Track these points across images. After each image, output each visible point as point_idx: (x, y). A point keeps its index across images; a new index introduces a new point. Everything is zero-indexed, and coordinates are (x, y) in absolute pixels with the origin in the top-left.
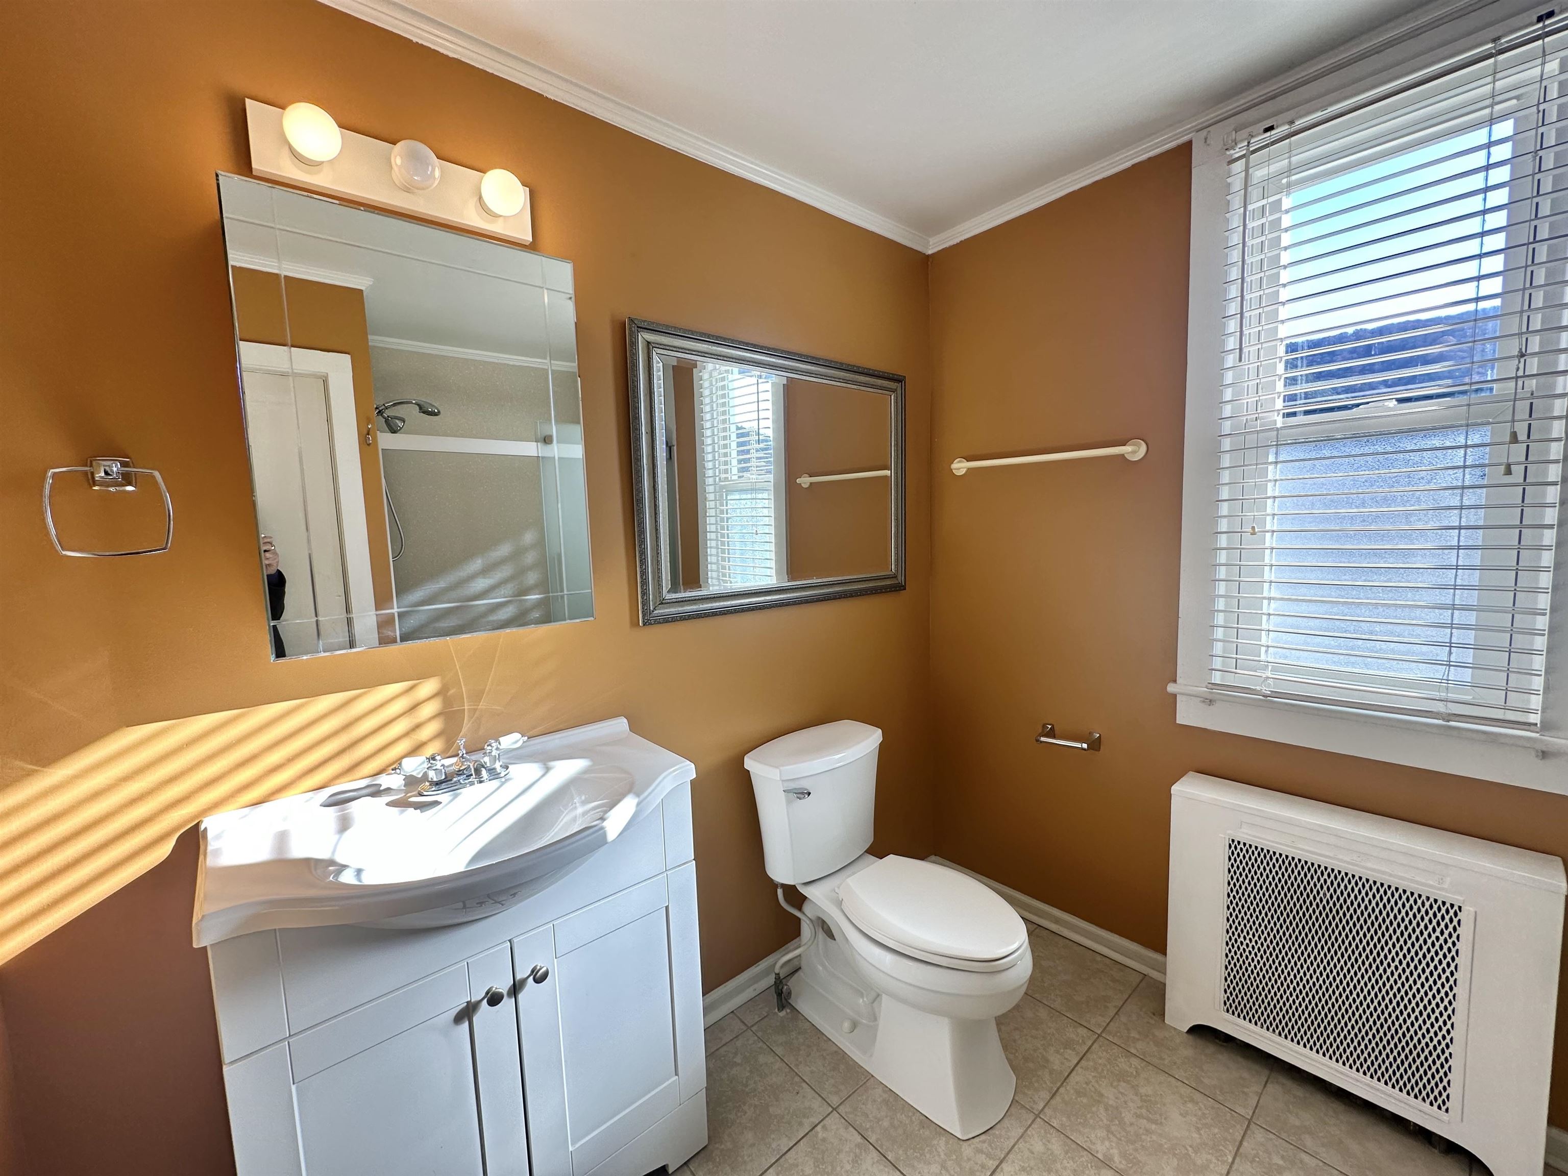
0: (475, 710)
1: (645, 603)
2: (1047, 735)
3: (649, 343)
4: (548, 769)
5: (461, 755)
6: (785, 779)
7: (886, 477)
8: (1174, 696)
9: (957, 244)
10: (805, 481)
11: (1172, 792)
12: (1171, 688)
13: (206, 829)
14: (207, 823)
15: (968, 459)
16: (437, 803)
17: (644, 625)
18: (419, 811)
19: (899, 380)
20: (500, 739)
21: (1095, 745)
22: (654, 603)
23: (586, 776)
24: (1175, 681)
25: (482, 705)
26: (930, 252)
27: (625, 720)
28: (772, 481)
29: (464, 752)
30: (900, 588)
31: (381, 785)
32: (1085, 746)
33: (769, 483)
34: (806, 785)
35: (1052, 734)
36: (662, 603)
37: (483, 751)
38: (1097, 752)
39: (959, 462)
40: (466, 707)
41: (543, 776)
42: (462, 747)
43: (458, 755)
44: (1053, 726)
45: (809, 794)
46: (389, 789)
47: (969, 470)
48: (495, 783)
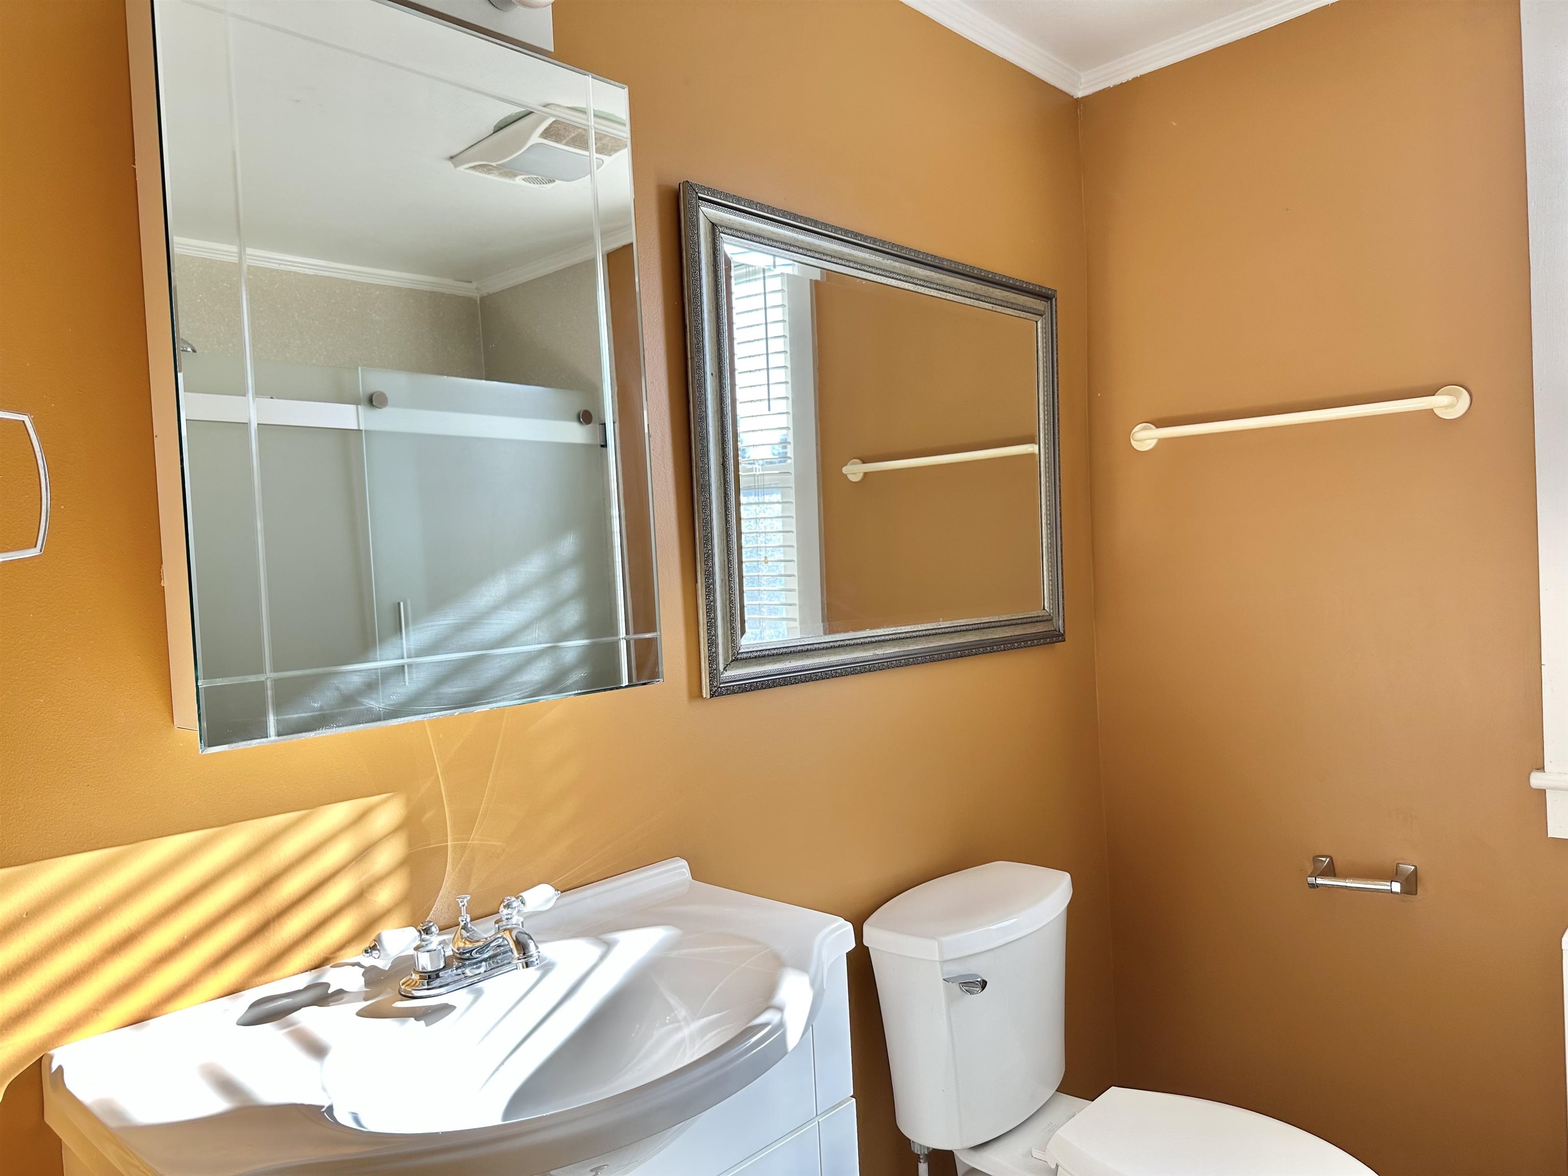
0: (464, 848)
1: (713, 659)
2: (1324, 874)
3: (714, 225)
4: (609, 946)
5: (462, 924)
6: (948, 957)
7: (1031, 455)
8: (1542, 793)
9: (1128, 82)
10: (854, 471)
11: (1563, 947)
12: (1537, 780)
13: (60, 1068)
14: (60, 1057)
15: (1160, 423)
16: (446, 1009)
17: (712, 696)
18: (422, 1022)
19: (1046, 296)
20: (523, 894)
21: (1411, 884)
22: (725, 660)
23: (674, 954)
24: (1541, 769)
25: (475, 839)
26: (1080, 94)
27: (684, 863)
28: (793, 472)
29: (468, 920)
30: (1057, 637)
31: (328, 985)
32: (1396, 887)
33: (787, 476)
34: (979, 969)
35: (1331, 871)
36: (736, 660)
37: (496, 917)
38: (1415, 896)
39: (1144, 429)
40: (449, 843)
41: (602, 957)
42: (463, 910)
43: (458, 925)
44: (1331, 859)
45: (984, 984)
46: (340, 992)
47: (1162, 442)
48: (532, 973)
